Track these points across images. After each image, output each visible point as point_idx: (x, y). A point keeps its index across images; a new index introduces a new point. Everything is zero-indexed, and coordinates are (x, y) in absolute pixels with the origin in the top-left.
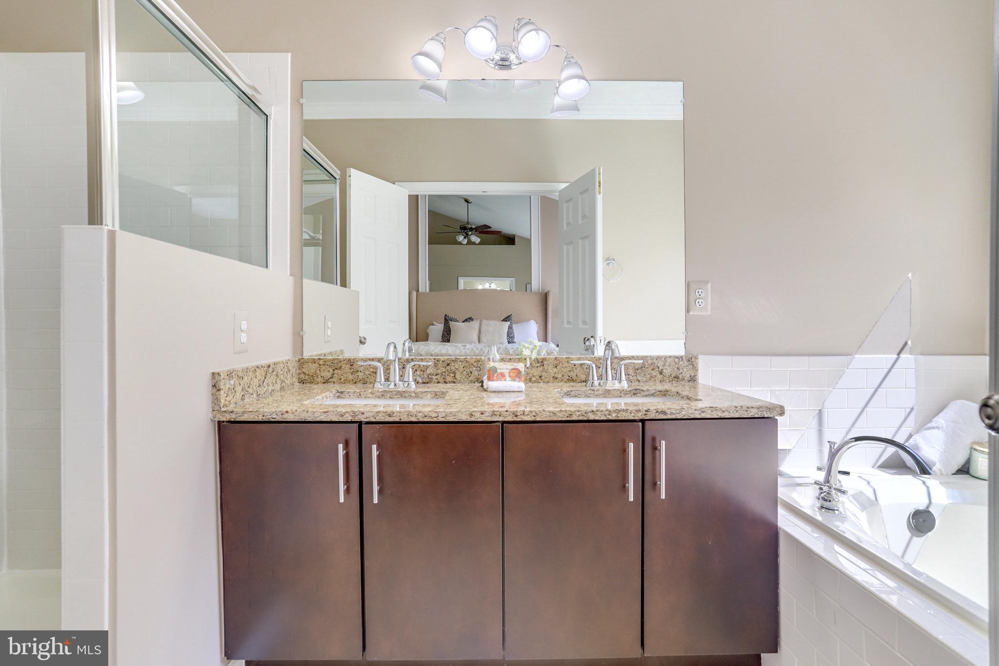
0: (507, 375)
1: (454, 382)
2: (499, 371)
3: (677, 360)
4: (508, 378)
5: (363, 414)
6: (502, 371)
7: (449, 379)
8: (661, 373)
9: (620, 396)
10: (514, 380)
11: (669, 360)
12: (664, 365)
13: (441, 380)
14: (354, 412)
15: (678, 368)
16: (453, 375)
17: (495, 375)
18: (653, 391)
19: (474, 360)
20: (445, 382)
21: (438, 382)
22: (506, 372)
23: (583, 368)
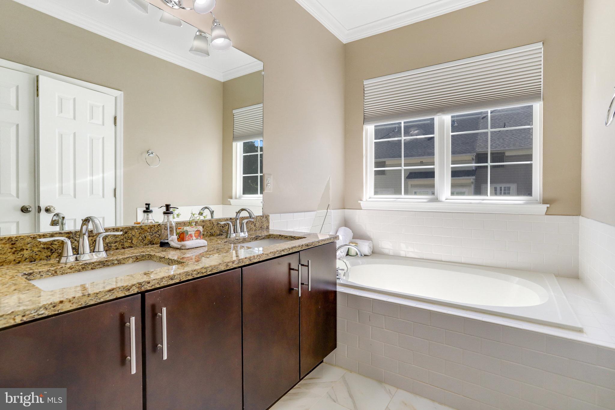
0: (193, 235)
1: (131, 247)
2: (189, 233)
3: (261, 218)
4: (194, 238)
5: (149, 283)
6: (191, 233)
7: (126, 245)
8: (255, 226)
9: (250, 241)
10: (197, 239)
11: (258, 218)
12: (256, 221)
13: (120, 247)
14: (140, 284)
15: (262, 222)
16: (130, 241)
17: (187, 236)
18: (264, 236)
19: (147, 227)
20: (123, 248)
21: (117, 249)
22: (193, 233)
23: (218, 226)
